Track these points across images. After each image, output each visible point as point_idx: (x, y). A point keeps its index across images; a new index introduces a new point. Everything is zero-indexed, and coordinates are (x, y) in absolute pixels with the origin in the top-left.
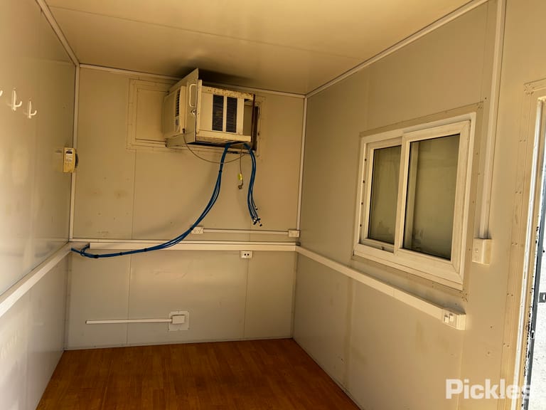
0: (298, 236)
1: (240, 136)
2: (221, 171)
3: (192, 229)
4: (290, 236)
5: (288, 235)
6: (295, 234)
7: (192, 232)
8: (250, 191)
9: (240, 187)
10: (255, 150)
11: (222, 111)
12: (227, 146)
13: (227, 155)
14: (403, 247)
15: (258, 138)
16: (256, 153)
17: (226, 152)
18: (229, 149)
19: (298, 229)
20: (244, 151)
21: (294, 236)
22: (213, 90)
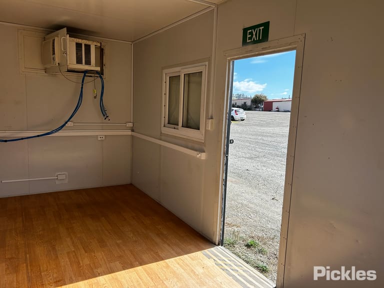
1: (93, 67)
2: (82, 88)
3: (66, 123)
4: (127, 126)
6: (131, 125)
7: (67, 125)
8: (101, 100)
9: (95, 97)
10: (103, 75)
11: (82, 52)
12: (85, 72)
13: (85, 78)
14: (183, 127)
15: (104, 67)
16: (104, 77)
17: (85, 76)
18: (87, 74)
19: (132, 122)
20: (96, 75)
22: (75, 39)
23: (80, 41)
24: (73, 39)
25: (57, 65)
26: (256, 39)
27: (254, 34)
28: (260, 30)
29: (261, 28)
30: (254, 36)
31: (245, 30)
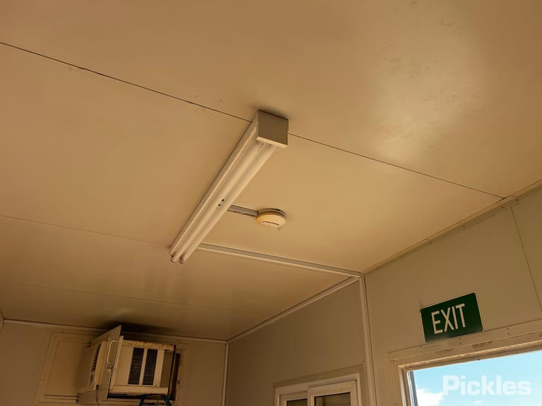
1: (157, 388)
11: (142, 363)
12: (144, 397)
15: (178, 386)
16: (174, 404)
17: (142, 403)
18: (145, 401)
20: (161, 402)
22: (134, 343)
23: (140, 345)
24: (130, 342)
25: (95, 387)
26: (454, 327)
27: (447, 317)
28: (457, 311)
29: (460, 306)
30: (448, 322)
31: (426, 313)
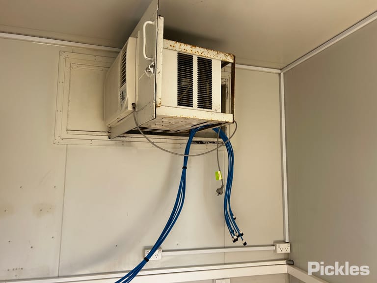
0: (289, 251)
2: (185, 168)
4: (279, 251)
5: (275, 251)
9: (219, 191)
11: (192, 77)
13: (192, 145)
19: (287, 241)
21: (284, 251)
22: (178, 44)
24: (173, 43)
25: (130, 108)
